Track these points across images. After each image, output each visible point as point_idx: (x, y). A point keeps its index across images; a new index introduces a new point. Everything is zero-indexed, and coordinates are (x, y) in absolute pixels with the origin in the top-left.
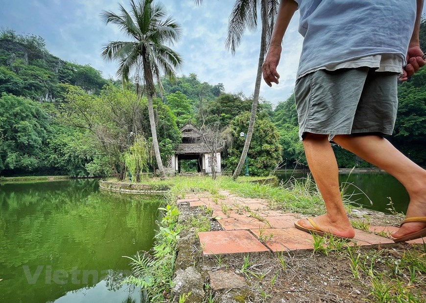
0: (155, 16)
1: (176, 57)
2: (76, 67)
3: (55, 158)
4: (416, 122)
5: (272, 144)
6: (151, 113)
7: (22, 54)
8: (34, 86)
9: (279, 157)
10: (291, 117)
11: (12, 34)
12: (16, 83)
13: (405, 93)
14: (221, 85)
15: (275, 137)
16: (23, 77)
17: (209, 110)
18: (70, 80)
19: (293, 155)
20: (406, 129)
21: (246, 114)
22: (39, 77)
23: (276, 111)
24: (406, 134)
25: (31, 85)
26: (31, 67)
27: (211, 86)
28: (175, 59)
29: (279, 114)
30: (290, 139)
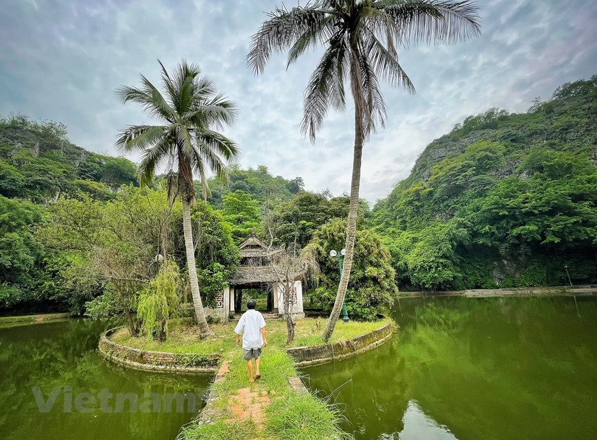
0: (200, 93)
1: (229, 146)
2: (105, 159)
3: (50, 286)
4: (566, 224)
5: (380, 266)
6: (188, 227)
7: (32, 144)
8: (40, 184)
9: (392, 287)
10: (395, 219)
11: (23, 120)
12: (14, 180)
13: (541, 187)
14: (299, 180)
15: (382, 255)
16: (27, 172)
17: (282, 215)
18: (94, 176)
19: (405, 271)
20: (554, 233)
21: (337, 222)
22: (50, 172)
23: (375, 211)
24: (557, 240)
25: (36, 183)
26: (41, 159)
27: (287, 181)
28: (228, 148)
29: (378, 215)
30: (398, 249)
